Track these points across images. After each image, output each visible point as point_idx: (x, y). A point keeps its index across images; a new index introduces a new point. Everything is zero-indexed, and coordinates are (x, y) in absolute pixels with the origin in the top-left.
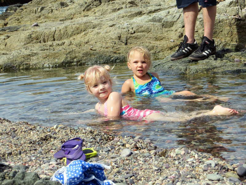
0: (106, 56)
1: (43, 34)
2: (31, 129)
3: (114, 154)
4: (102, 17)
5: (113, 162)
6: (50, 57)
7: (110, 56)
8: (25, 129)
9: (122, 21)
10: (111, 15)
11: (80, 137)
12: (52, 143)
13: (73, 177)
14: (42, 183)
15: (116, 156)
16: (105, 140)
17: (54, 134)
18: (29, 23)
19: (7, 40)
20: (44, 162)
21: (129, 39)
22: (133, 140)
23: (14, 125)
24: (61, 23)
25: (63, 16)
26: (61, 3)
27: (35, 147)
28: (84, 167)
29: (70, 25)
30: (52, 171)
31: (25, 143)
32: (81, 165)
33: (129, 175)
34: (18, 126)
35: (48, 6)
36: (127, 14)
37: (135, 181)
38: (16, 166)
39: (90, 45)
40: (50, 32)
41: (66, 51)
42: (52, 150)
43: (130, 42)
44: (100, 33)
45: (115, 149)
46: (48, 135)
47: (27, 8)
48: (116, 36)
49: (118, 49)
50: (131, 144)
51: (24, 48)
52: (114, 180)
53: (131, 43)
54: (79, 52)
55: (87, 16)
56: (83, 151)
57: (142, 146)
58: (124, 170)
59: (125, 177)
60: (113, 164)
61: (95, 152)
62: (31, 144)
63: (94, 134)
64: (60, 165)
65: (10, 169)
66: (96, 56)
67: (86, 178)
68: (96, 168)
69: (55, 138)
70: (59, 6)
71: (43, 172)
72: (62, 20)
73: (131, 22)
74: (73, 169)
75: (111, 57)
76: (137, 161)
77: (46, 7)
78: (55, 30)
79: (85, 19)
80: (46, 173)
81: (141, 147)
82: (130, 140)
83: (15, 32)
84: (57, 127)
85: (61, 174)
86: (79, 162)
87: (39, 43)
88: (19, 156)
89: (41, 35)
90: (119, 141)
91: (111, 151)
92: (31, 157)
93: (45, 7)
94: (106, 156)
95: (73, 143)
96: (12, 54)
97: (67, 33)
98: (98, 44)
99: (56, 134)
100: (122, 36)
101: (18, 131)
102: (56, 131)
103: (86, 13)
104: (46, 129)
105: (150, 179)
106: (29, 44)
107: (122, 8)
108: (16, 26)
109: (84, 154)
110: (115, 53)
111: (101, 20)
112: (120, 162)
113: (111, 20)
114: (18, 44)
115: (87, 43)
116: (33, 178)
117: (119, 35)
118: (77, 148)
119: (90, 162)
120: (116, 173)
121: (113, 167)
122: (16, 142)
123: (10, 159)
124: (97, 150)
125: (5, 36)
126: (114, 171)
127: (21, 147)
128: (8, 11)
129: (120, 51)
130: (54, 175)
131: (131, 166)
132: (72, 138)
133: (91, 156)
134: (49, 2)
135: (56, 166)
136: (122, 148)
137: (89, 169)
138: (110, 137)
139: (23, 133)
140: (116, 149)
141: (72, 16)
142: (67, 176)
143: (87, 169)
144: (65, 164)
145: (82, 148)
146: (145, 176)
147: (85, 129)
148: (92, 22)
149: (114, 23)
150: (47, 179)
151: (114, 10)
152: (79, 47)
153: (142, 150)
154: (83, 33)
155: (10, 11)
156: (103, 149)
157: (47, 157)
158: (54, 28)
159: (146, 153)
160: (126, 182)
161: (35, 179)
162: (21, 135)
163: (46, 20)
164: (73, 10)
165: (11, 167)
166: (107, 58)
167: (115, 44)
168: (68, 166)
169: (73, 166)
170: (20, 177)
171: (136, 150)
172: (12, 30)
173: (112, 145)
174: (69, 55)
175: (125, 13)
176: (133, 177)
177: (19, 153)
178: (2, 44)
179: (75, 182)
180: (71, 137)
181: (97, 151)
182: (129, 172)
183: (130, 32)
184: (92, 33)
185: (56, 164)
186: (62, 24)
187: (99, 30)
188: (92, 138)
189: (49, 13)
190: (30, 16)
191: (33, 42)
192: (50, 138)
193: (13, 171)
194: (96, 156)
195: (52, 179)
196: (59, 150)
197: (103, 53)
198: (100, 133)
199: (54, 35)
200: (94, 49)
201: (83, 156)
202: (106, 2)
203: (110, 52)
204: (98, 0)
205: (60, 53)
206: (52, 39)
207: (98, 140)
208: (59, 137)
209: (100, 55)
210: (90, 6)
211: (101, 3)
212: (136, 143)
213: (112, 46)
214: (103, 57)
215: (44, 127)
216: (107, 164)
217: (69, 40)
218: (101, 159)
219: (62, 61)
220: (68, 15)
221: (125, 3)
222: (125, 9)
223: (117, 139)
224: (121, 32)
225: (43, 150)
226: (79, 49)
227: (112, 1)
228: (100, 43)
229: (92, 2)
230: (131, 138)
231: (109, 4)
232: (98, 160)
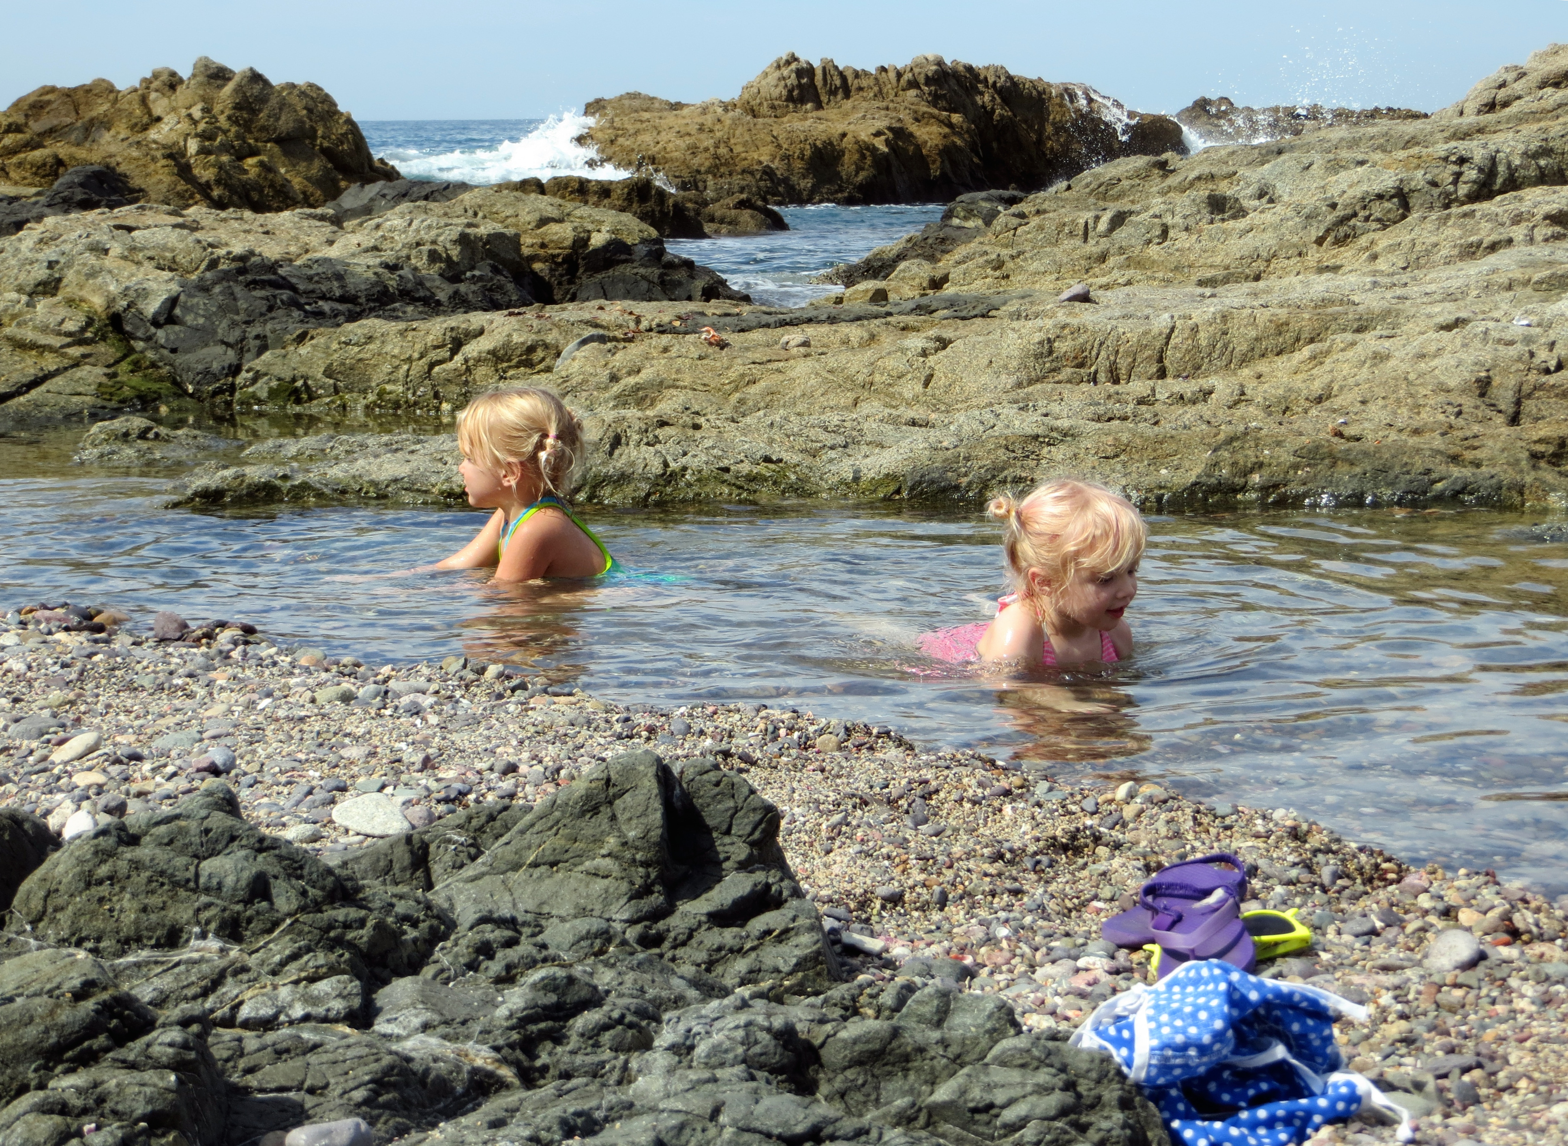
0: (1408, 473)
1: (1109, 343)
2: (1007, 793)
3: (1393, 951)
4: (1405, 277)
5: (1388, 989)
6: (1136, 457)
7: (1428, 472)
8: (979, 791)
9: (1505, 307)
10: (1451, 271)
11: (1236, 853)
12: (1102, 866)
13: (1179, 1039)
14: (1028, 1051)
15: (1405, 963)
16: (1359, 881)
17: (1112, 828)
18: (1047, 283)
19: (935, 357)
20: (1054, 955)
21: (1529, 396)
22: (1498, 893)
23: (928, 765)
24: (1202, 296)
25: (1218, 260)
26: (1209, 197)
27: (1015, 879)
28: (1236, 996)
29: (1244, 307)
30: (1083, 1003)
31: (969, 855)
32: (1223, 986)
33: (1455, 1060)
34: (946, 772)
35: (1146, 209)
36: (1529, 271)
37: (1483, 1091)
38: (915, 959)
39: (1335, 411)
40: (1145, 333)
41: (1214, 430)
42: (1095, 904)
43: (1535, 411)
44: (1388, 357)
45: (1403, 928)
46: (1086, 828)
47: (1045, 212)
48: (1467, 375)
49: (1471, 442)
50: (1484, 908)
51: (1016, 402)
52: (1381, 1075)
53: (1537, 419)
54: (1279, 444)
55: (1336, 269)
56: (1247, 920)
57: (1537, 925)
58: (1433, 1034)
59: (1437, 1069)
60: (1386, 999)
61: (1301, 932)
62: (1000, 864)
63: (1307, 846)
64: (1128, 979)
65: (887, 973)
66: (1358, 470)
67: (1244, 1050)
68: (1295, 1007)
69: (1117, 846)
70: (1199, 212)
71: (1043, 1002)
72: (1210, 282)
73: (1547, 316)
74: (1182, 1001)
75: (1434, 476)
76: (1507, 997)
77: (1139, 213)
78: (1170, 325)
79: (1321, 285)
80: (1056, 1006)
81: (1535, 930)
82: (1485, 891)
83: (978, 321)
84: (1131, 796)
85: (1125, 1017)
86: (1217, 972)
87: (1089, 381)
88: (936, 916)
89: (1101, 344)
90: (1426, 891)
91: (1384, 934)
92: (990, 923)
93: (1131, 213)
94: (1357, 955)
95: (1200, 877)
96: (952, 428)
97: (1226, 346)
98: (1372, 407)
99: (1124, 825)
100: (1496, 381)
101: (942, 795)
102: (1124, 814)
103: (1328, 254)
104: (1079, 797)
105: (1559, 1089)
106: (1039, 386)
107: (1510, 241)
108: (988, 292)
109: (1246, 934)
110: (1455, 459)
111: (1399, 292)
112: (1419, 993)
113: (1450, 297)
114: (984, 379)
115: (1319, 400)
116: (989, 1025)
117: (1483, 374)
118: (1218, 902)
119: (1275, 977)
120: (1393, 1044)
121: (1384, 1011)
122: (926, 847)
123: (893, 922)
124: (1317, 923)
125: (929, 339)
126: (1387, 1034)
127: (949, 874)
128: (956, 221)
129: (1479, 454)
130: (1089, 1022)
131: (1472, 1017)
132: (1199, 856)
133: (1281, 950)
134: (1155, 189)
135: (1106, 978)
136: (1440, 924)
137: (1262, 1011)
138: (1385, 866)
139: (967, 806)
140: (1410, 928)
141: (1260, 265)
142: (1151, 1031)
143: (1250, 1011)
144: (1150, 976)
145: (1243, 906)
146: (1536, 1075)
147: (1264, 817)
148: (1356, 299)
149: (1463, 315)
150: (1054, 1037)
151: (1471, 251)
152: (1279, 417)
153: (1538, 948)
154: (1306, 351)
155: (966, 218)
156: (1343, 921)
157: (1067, 935)
158: (1166, 316)
159: (1555, 961)
160: (1441, 1090)
161: (995, 1030)
162: (955, 813)
163: (1130, 273)
164: (1265, 236)
165: (890, 964)
166: (1411, 482)
167: (1459, 414)
168: (1161, 985)
169: (1184, 987)
170: (928, 1016)
171: (1507, 944)
172: (964, 314)
173: (1392, 905)
174: (1226, 454)
175: (1523, 265)
176: (1477, 1073)
177: (935, 898)
178: (909, 376)
179: (1185, 1066)
180: (1193, 848)
181: (1315, 928)
182: (1461, 1046)
183: (1537, 361)
184: (1350, 354)
185: (1110, 973)
186: (1208, 301)
187: (1387, 343)
188: (1295, 864)
189: (1149, 242)
190: (1056, 249)
191: (1060, 377)
192: (1091, 845)
193: (900, 980)
194: (1306, 951)
195: (1080, 1038)
196: (1128, 905)
197: (1393, 457)
198: (1338, 841)
199: (1162, 351)
200: (1353, 433)
201: (1241, 944)
202: (1431, 208)
203: (1428, 453)
204: (1392, 197)
205: (1183, 437)
206: (1154, 369)
207: (1326, 874)
208: (1135, 843)
209: (1377, 464)
210: (1353, 222)
211: (1406, 208)
212: (1513, 907)
213: (1441, 424)
214: (1391, 475)
215: (1068, 789)
216: (1354, 997)
217: (1233, 379)
218: (1330, 969)
219: (1192, 477)
220: (1241, 258)
221: (1525, 216)
222: (1524, 249)
223: (1417, 882)
224: (1495, 360)
225: (1053, 896)
226: (1277, 429)
227: (1463, 204)
228: (1385, 407)
229: (1365, 202)
230: (1486, 883)
231: (1449, 216)
232: (1314, 973)
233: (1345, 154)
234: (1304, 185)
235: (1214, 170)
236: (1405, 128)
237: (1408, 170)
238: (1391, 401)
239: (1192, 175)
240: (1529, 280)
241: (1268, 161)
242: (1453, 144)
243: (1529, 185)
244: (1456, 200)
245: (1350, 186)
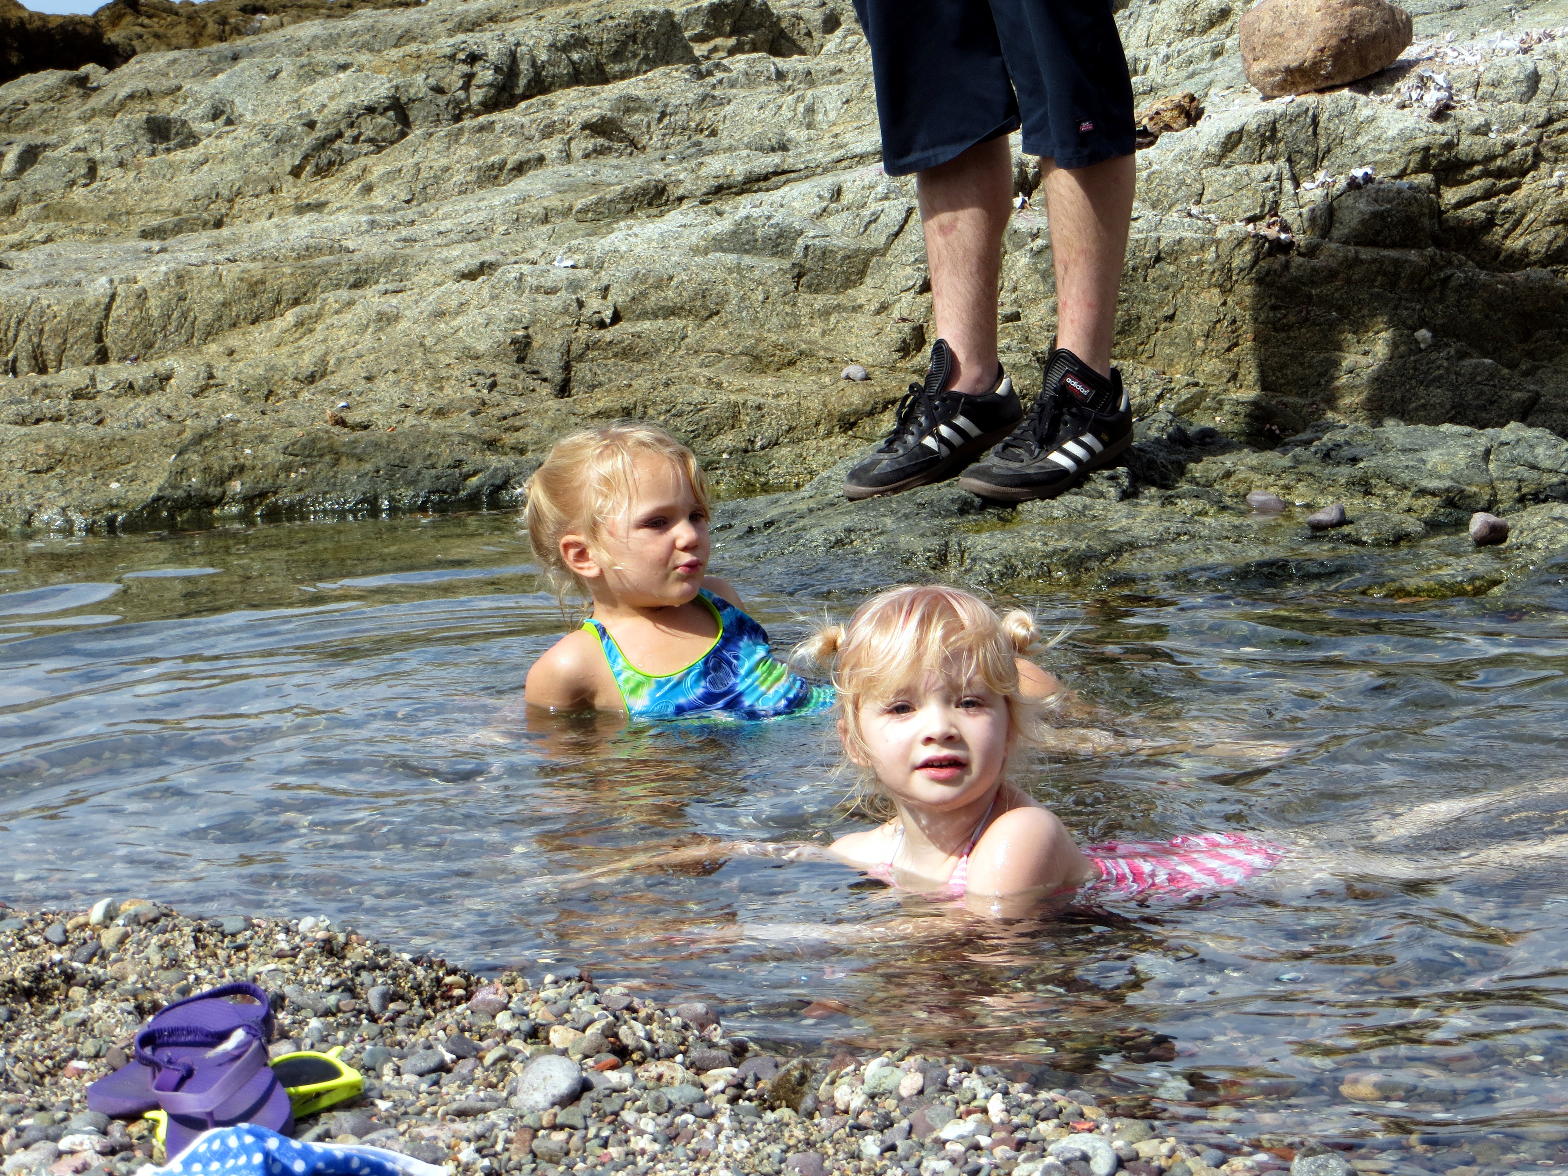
0: (433, 466)
1: (29, 319)
3: (471, 1089)
4: (411, 213)
5: (469, 1140)
6: (77, 468)
7: (459, 463)
9: (541, 244)
10: (468, 202)
11: (255, 980)
12: (80, 1013)
15: (488, 1104)
16: (417, 1003)
17: (88, 961)
20: (26, 1137)
21: (580, 358)
22: (597, 1003)
24: (149, 251)
25: (165, 203)
26: (148, 121)
28: (276, 1169)
29: (204, 263)
32: (258, 1158)
35: (66, 140)
36: (569, 196)
39: (332, 392)
40: (77, 304)
41: (178, 427)
42: (76, 1064)
43: (589, 376)
44: (397, 318)
45: (481, 1059)
46: (53, 964)
48: (501, 336)
49: (512, 422)
50: (581, 1024)
53: (594, 387)
54: (263, 439)
55: (319, 207)
56: (276, 1066)
57: (650, 1040)
60: (467, 1153)
61: (350, 1076)
63: (347, 963)
64: (127, 1160)
66: (368, 467)
69: (97, 985)
70: (136, 141)
72: (158, 233)
73: (597, 254)
75: (466, 469)
76: (621, 1135)
77: (55, 147)
78: (109, 292)
79: (303, 229)
81: (648, 1045)
82: (580, 1002)
84: (110, 916)
86: (249, 1139)
87: (6, 372)
89: (19, 322)
90: (506, 1008)
91: (457, 1069)
93: (45, 146)
94: (424, 1100)
95: (211, 1016)
97: (184, 315)
98: (381, 385)
99: (104, 956)
100: (538, 341)
102: (103, 941)
103: (309, 188)
104: (41, 925)
107: (541, 160)
109: (279, 1086)
110: (491, 444)
111: (405, 232)
112: (508, 1141)
113: (470, 235)
115: (311, 379)
117: (520, 333)
118: (237, 1048)
119: (320, 1138)
121: (466, 1169)
124: (368, 1062)
129: (523, 436)
131: (580, 1166)
132: (206, 988)
133: (325, 1102)
134: (74, 114)
135: (98, 1162)
136: (528, 1050)
138: (448, 980)
140: (489, 1059)
141: (221, 207)
144: (156, 1153)
147: (287, 930)
148: (350, 245)
149: (489, 257)
151: (492, 175)
152: (260, 405)
153: (654, 1068)
154: (291, 316)
156: (401, 1058)
157: (41, 1108)
158: (103, 280)
159: (677, 1083)
163: (49, 226)
164: (226, 168)
166: (438, 478)
167: (493, 386)
168: (176, 1164)
169: (206, 1165)
171: (613, 1068)
173: (463, 1030)
174: (195, 457)
175: (561, 190)
180: (197, 978)
181: (366, 1069)
183: (587, 312)
184: (347, 317)
185: (103, 1153)
186: (157, 258)
187: (394, 300)
188: (332, 988)
189: (72, 183)
192: (63, 987)
194: (357, 1100)
196: (119, 1062)
197: (412, 447)
198: (386, 952)
199: (100, 328)
200: (358, 420)
201: (273, 1097)
202: (438, 121)
203: (457, 439)
204: (386, 109)
205: (137, 439)
206: (92, 351)
207: (373, 997)
208: (120, 979)
209: (393, 458)
210: (337, 145)
211: (404, 121)
212: (617, 1018)
213: (471, 400)
214: (412, 471)
215: (25, 916)
216: (429, 1155)
217: (197, 358)
218: (392, 1120)
219: (152, 490)
220: (195, 199)
221: (558, 126)
222: (561, 168)
223: (491, 997)
224: (533, 314)
225: (17, 1059)
226: (259, 420)
227: (477, 114)
228: (397, 383)
229: (352, 117)
230: (581, 991)
231: (461, 130)
232: (373, 1128)
233: (321, 56)
234: (271, 99)
235: (151, 85)
236: (395, 19)
237: (404, 74)
238: (405, 375)
239: (123, 93)
240: (570, 209)
241: (222, 71)
242: (461, 37)
243: (561, 86)
244: (469, 109)
245: (331, 98)
